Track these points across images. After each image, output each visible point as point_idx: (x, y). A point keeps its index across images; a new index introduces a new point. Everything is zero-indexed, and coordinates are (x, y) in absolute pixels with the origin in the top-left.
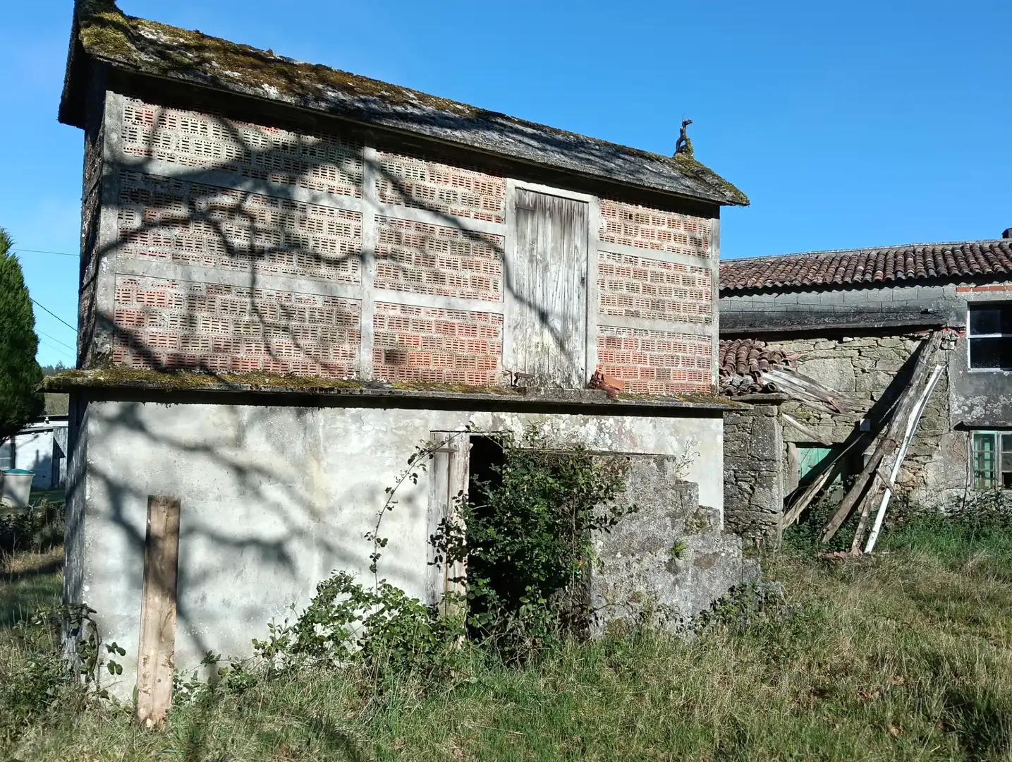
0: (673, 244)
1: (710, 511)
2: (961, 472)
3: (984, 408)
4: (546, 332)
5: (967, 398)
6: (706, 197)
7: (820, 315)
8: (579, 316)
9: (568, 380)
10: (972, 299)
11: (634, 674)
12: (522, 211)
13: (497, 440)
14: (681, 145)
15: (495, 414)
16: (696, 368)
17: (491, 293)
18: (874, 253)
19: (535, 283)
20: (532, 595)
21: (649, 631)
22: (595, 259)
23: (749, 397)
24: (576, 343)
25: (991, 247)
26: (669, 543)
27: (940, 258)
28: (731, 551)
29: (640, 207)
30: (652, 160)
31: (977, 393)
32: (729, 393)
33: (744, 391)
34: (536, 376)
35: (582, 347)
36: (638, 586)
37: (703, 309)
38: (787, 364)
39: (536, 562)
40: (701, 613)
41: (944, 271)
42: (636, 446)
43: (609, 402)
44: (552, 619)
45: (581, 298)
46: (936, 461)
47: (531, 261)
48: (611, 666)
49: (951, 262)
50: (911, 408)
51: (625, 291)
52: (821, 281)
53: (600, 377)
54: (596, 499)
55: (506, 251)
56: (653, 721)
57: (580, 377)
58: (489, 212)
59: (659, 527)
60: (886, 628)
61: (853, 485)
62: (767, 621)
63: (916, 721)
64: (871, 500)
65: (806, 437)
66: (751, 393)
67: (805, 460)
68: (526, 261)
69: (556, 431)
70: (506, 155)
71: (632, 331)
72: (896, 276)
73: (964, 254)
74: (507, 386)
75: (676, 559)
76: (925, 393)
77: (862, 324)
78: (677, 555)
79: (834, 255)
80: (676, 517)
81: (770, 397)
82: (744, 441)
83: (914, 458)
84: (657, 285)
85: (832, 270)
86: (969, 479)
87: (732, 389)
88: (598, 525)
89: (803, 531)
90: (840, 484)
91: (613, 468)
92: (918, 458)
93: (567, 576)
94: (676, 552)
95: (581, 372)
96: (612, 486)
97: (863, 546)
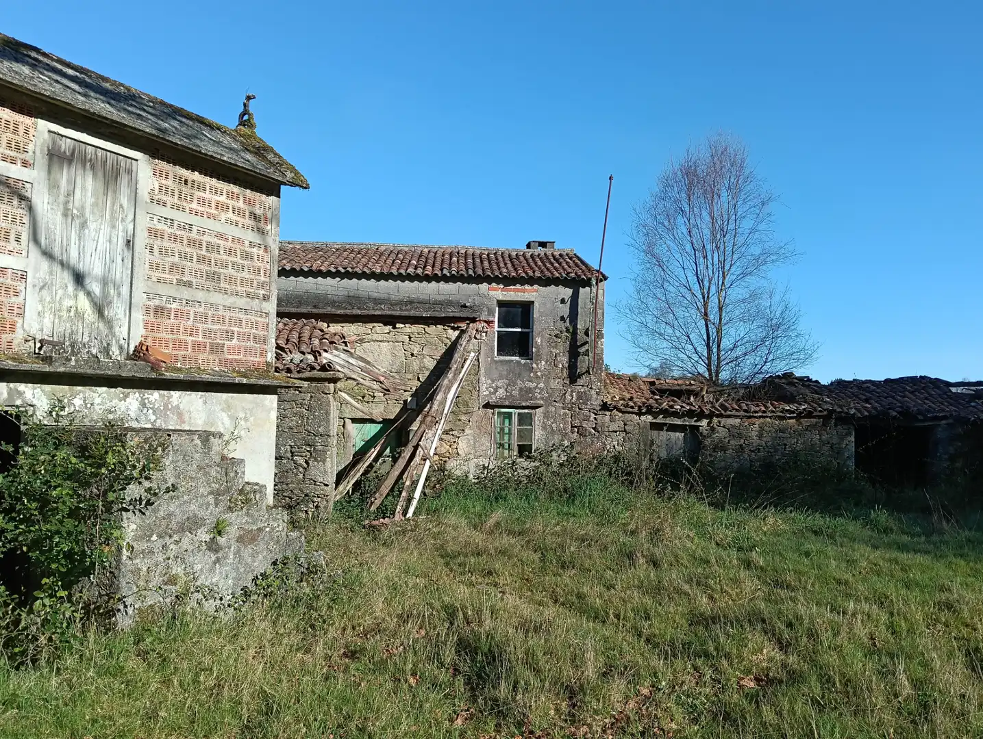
0: (230, 215)
1: (256, 487)
2: (486, 444)
3: (506, 390)
4: (81, 295)
5: (493, 381)
6: (266, 174)
7: (378, 302)
8: (122, 281)
9: (106, 350)
10: (501, 298)
11: (165, 660)
12: (55, 159)
13: (11, 415)
14: (244, 119)
15: (12, 385)
16: (251, 344)
17: (12, 245)
18: (426, 250)
19: (69, 240)
20: (50, 588)
21: (184, 614)
22: (144, 222)
23: (307, 374)
24: (117, 310)
25: (517, 255)
26: (211, 521)
27: (478, 260)
28: (276, 525)
29: (196, 173)
30: (212, 128)
31: (501, 377)
32: (289, 370)
33: (303, 369)
34: (67, 343)
35: (125, 315)
36: (175, 569)
37: (261, 285)
38: (346, 346)
39: (57, 551)
40: (242, 590)
41: (480, 272)
42: (184, 422)
43: (154, 375)
44: (73, 611)
45: (126, 261)
46: (467, 435)
47: (65, 215)
48: (139, 655)
49: (486, 264)
50: (449, 388)
51: (176, 259)
52: (379, 271)
53: (144, 348)
54: (129, 480)
55: (33, 200)
56: (179, 708)
57: (121, 348)
58: (13, 154)
59: (201, 506)
60: (415, 586)
61: (399, 457)
62: (307, 590)
63: (431, 669)
64: (413, 470)
65: (361, 413)
66: (310, 371)
67: (359, 435)
68: (59, 214)
69: (89, 405)
70: (36, 93)
71: (184, 302)
72: (442, 272)
73: (497, 259)
74: (29, 354)
75: (219, 538)
76: (461, 375)
77: (413, 313)
78: (220, 533)
79: (392, 249)
80: (219, 495)
81: (326, 375)
82: (301, 417)
83: (451, 433)
84: (213, 256)
85: (389, 262)
86: (492, 450)
87: (292, 366)
88: (131, 507)
89: (354, 501)
90: (389, 456)
91: (151, 445)
92: (453, 433)
93: (93, 564)
94: (218, 530)
95: (122, 342)
96: (148, 464)
97: (405, 512)
